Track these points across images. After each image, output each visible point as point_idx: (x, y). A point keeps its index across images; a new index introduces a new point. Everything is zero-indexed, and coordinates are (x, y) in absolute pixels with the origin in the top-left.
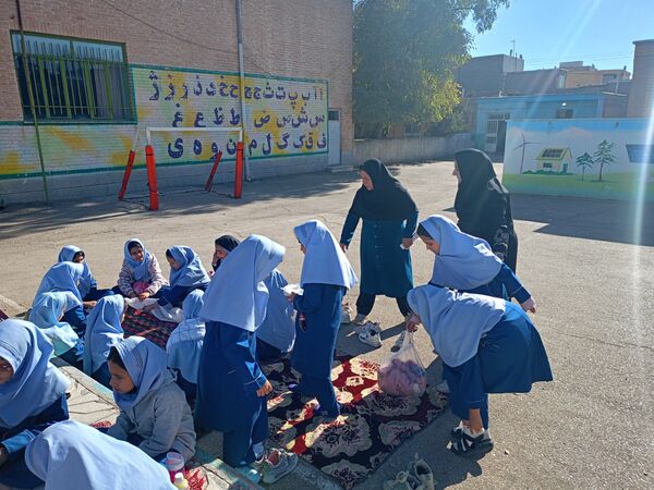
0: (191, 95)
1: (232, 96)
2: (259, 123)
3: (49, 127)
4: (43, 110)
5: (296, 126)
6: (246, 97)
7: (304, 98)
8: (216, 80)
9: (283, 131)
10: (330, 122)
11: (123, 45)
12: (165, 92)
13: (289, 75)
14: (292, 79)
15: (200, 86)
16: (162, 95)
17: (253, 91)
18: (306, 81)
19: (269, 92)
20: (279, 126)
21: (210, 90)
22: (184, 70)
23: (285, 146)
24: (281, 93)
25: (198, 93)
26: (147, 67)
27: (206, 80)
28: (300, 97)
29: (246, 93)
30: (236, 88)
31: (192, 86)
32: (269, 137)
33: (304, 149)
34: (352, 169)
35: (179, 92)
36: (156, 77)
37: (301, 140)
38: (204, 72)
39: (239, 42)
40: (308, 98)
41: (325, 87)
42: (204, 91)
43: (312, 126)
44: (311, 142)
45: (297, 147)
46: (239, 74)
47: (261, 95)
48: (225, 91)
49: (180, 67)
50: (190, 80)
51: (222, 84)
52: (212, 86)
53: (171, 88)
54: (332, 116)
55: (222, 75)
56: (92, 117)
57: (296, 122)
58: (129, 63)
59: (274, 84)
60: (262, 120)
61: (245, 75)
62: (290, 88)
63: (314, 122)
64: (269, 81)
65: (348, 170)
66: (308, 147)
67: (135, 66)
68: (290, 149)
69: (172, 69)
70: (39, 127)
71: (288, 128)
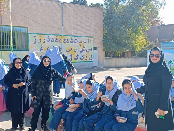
0: (46, 42)
1: (59, 42)
2: (68, 51)
3: (5, 51)
4: (4, 46)
5: (81, 52)
6: (64, 42)
7: (84, 43)
8: (54, 37)
9: (77, 54)
10: (94, 51)
11: (27, 28)
12: (38, 41)
13: (79, 35)
14: (80, 36)
15: (49, 39)
16: (37, 42)
17: (66, 40)
18: (85, 37)
19: (72, 41)
20: (75, 52)
21: (52, 40)
22: (44, 34)
23: (77, 59)
24: (76, 41)
25: (48, 41)
26: (34, 34)
27: (51, 37)
28: (83, 42)
29: (64, 41)
30: (61, 39)
31: (47, 39)
32: (71, 56)
33: (84, 60)
34: (102, 68)
35: (43, 41)
36: (36, 37)
37: (83, 56)
38: (51, 35)
39: (62, 25)
40: (86, 43)
41: (92, 39)
42: (50, 40)
43: (87, 52)
44: (87, 57)
45: (81, 59)
46: (62, 35)
47: (69, 42)
48: (57, 40)
49: (44, 33)
50: (46, 37)
51: (56, 38)
52: (53, 39)
53: (40, 40)
54: (95, 49)
55: (56, 35)
56: (17, 48)
57: (81, 51)
58: (29, 33)
59: (74, 38)
60: (69, 50)
61: (64, 35)
62: (79, 39)
63: (88, 51)
64: (72, 37)
65: (101, 68)
66: (85, 59)
67: (30, 34)
68: (79, 60)
69: (41, 34)
70: (3, 51)
71: (78, 53)
